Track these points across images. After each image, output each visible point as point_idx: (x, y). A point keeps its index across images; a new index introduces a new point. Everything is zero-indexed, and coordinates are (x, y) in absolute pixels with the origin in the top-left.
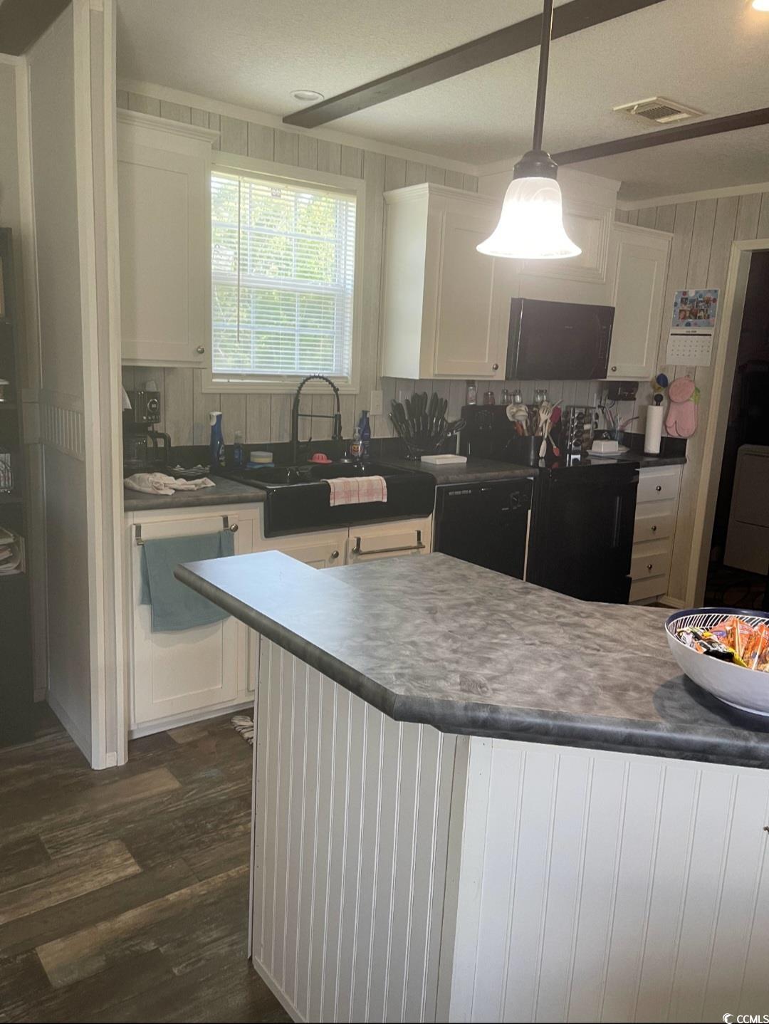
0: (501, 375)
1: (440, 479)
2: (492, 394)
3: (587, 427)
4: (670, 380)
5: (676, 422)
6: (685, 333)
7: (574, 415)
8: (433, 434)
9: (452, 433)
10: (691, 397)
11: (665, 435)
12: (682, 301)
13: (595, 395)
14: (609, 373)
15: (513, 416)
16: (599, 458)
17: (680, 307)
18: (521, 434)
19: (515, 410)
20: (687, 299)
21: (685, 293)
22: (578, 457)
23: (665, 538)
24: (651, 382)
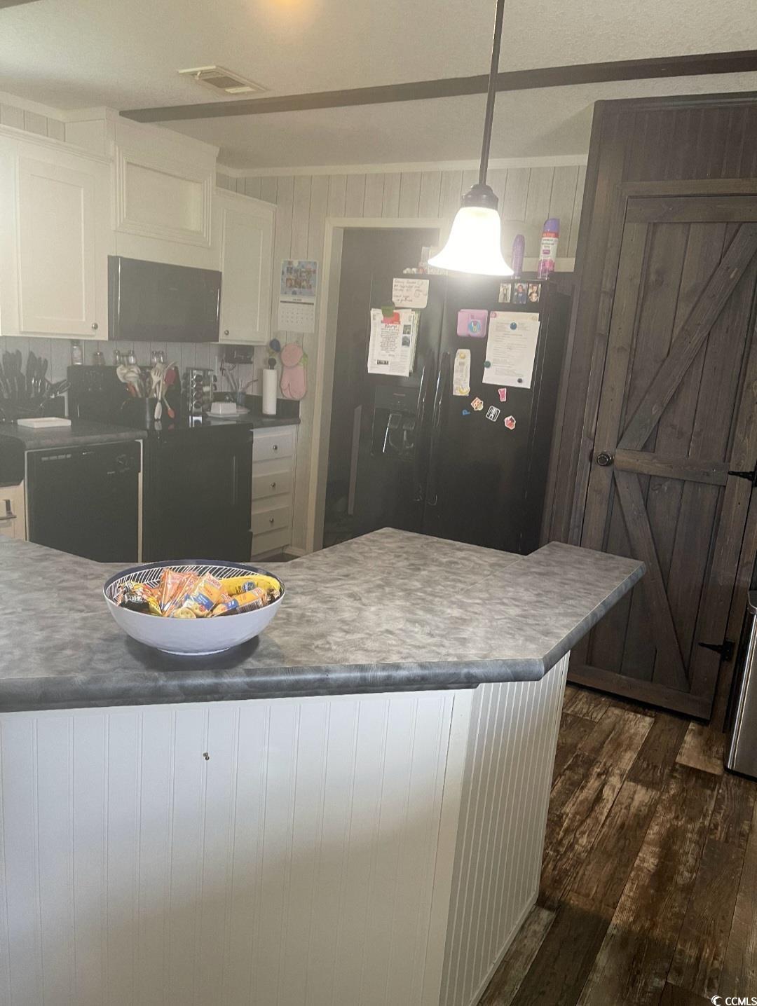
0: (102, 335)
1: (29, 444)
2: (101, 354)
3: (206, 389)
4: (282, 345)
5: (289, 385)
6: (292, 300)
7: (193, 377)
8: (32, 395)
9: (56, 395)
10: (300, 361)
11: (281, 397)
12: (288, 270)
13: (216, 358)
14: (221, 336)
15: (124, 377)
16: (219, 419)
17: (287, 276)
18: (135, 396)
19: (125, 371)
20: (292, 268)
21: (290, 263)
22: (200, 418)
23: (285, 494)
24: (266, 346)
